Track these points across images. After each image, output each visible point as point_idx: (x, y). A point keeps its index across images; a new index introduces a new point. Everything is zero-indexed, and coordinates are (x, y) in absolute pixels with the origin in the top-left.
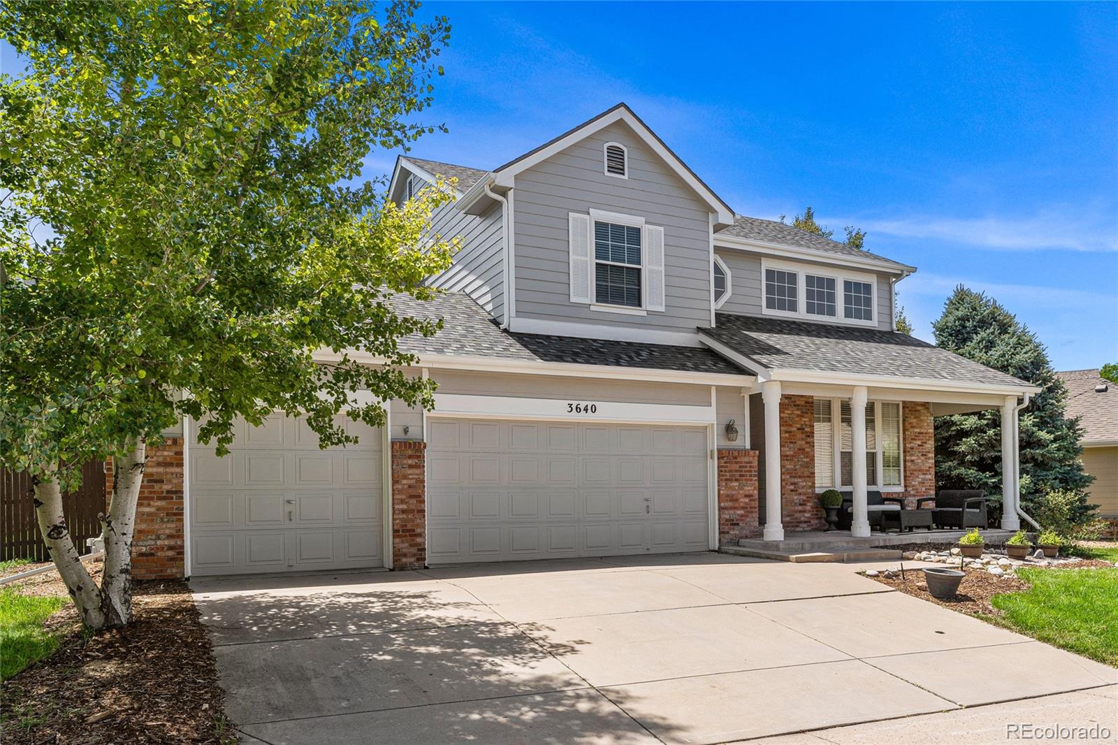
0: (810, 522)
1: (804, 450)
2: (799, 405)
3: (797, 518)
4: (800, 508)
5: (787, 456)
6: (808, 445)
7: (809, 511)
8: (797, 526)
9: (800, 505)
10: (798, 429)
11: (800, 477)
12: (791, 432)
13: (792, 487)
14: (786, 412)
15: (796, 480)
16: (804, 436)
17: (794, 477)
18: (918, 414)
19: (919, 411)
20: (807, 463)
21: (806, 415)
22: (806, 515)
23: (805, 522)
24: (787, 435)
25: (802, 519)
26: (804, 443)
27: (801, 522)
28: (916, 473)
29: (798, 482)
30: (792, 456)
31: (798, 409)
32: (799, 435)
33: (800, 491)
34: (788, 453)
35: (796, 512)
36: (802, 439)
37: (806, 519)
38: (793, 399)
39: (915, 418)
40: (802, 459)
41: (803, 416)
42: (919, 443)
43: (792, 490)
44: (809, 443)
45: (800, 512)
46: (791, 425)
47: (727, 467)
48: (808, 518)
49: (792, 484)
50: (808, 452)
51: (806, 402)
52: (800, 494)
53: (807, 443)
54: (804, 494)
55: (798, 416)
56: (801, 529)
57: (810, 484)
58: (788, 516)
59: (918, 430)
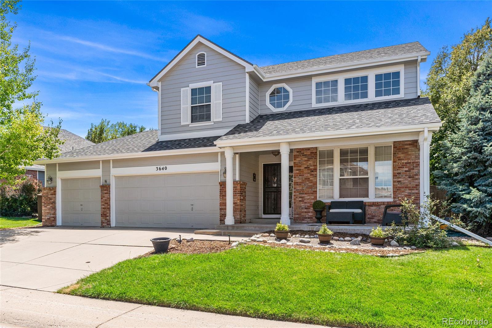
0: (312, 218)
1: (309, 179)
2: (306, 155)
3: (303, 216)
4: (306, 210)
5: (297, 183)
6: (312, 176)
7: (312, 212)
8: (303, 220)
9: (306, 208)
10: (305, 168)
11: (306, 194)
12: (300, 170)
13: (300, 199)
14: (297, 159)
15: (303, 195)
16: (309, 171)
17: (302, 194)
18: (405, 151)
19: (407, 148)
20: (311, 186)
21: (310, 160)
22: (310, 214)
23: (309, 218)
24: (298, 172)
25: (307, 216)
26: (309, 175)
27: (306, 218)
28: (403, 190)
29: (305, 196)
30: (301, 182)
31: (305, 157)
32: (306, 171)
33: (306, 201)
34: (298, 181)
35: (303, 212)
36: (308, 173)
37: (309, 217)
38: (302, 152)
39: (402, 153)
40: (307, 184)
41: (309, 161)
42: (407, 169)
43: (300, 201)
44: (313, 175)
45: (306, 212)
46: (300, 166)
47: (223, 190)
48: (311, 215)
49: (300, 197)
50: (312, 180)
51: (311, 153)
52: (306, 203)
53: (311, 175)
54: (308, 203)
55: (306, 161)
56: (306, 222)
57: (313, 197)
58: (297, 214)
59: (406, 161)
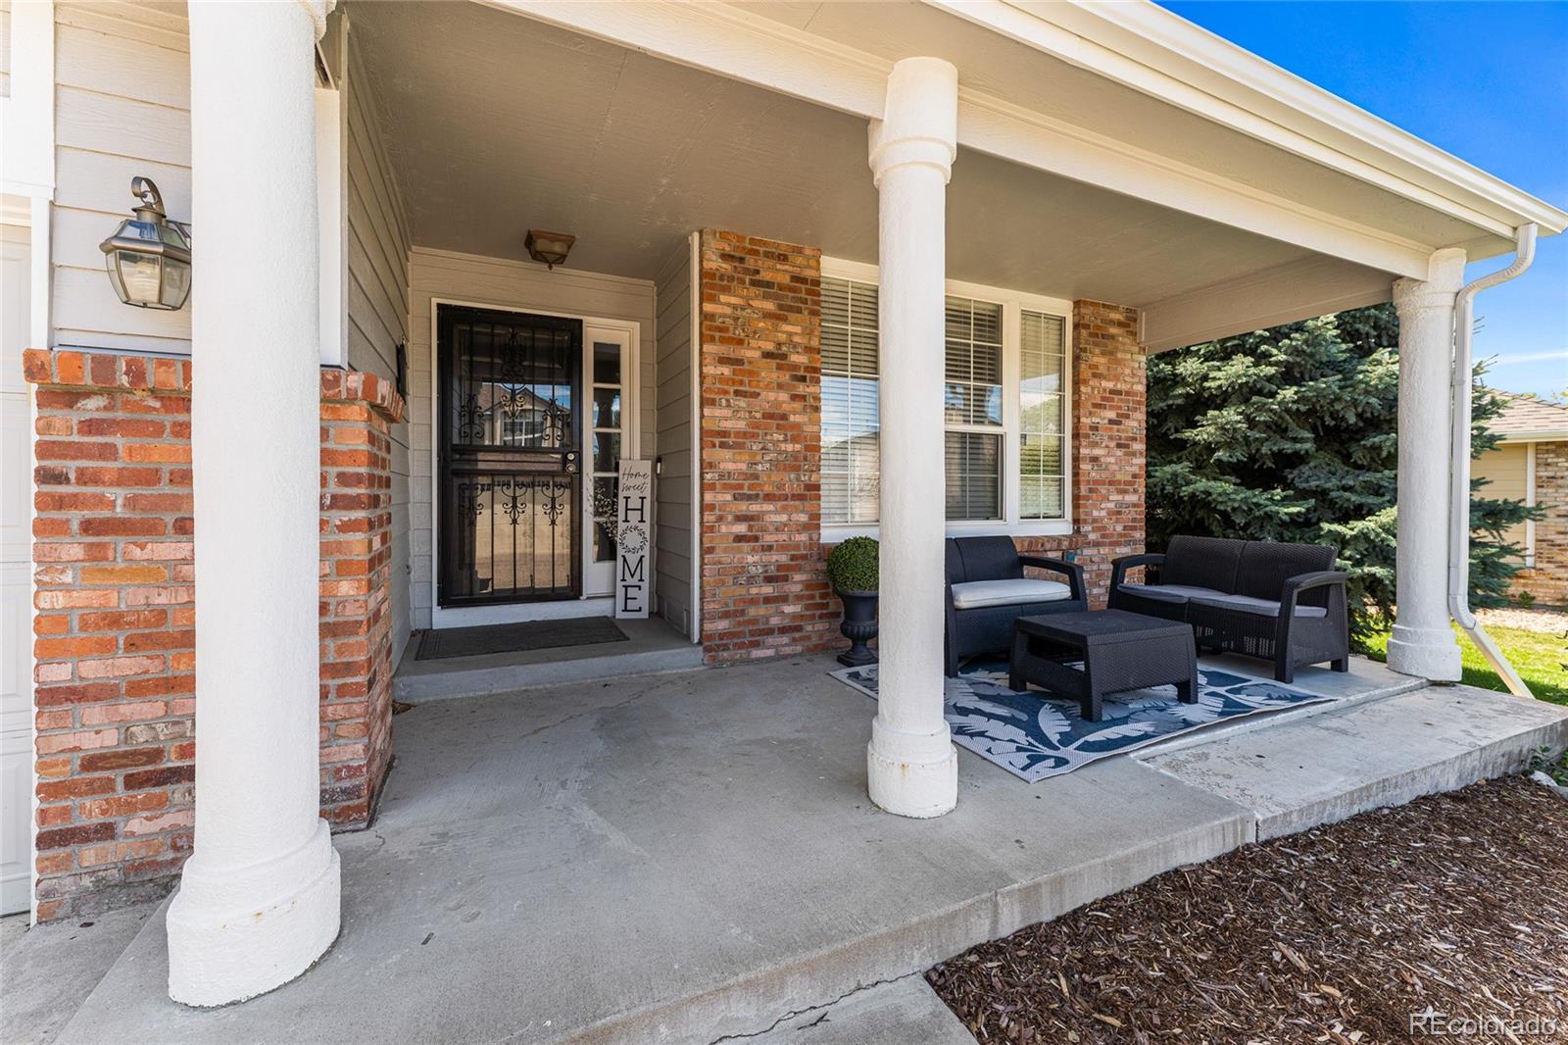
0: (799, 629)
1: (784, 417)
2: (769, 285)
3: (754, 621)
4: (768, 590)
5: (724, 434)
6: (798, 405)
7: (798, 598)
8: (756, 645)
9: (769, 580)
10: (767, 355)
11: (768, 498)
12: (739, 362)
13: (741, 528)
14: (723, 298)
15: (755, 507)
16: (785, 377)
17: (749, 498)
18: (1110, 345)
19: (1113, 337)
20: (795, 456)
21: (792, 316)
22: (788, 609)
23: (783, 630)
24: (726, 370)
25: (775, 621)
26: (784, 396)
27: (770, 632)
29: (764, 513)
30: (745, 434)
31: (766, 297)
32: (769, 373)
33: (768, 539)
34: (728, 425)
35: (753, 601)
36: (780, 386)
37: (787, 622)
38: (750, 262)
39: (1103, 353)
40: (776, 443)
41: (785, 319)
43: (739, 538)
44: (803, 398)
45: (768, 600)
46: (740, 342)
47: (108, 452)
48: (794, 616)
49: (739, 519)
50: (797, 426)
51: (796, 279)
52: (770, 548)
53: (794, 397)
54: (783, 548)
55: (767, 315)
56: (770, 652)
57: (803, 518)
58: (726, 615)
59: (1110, 385)
